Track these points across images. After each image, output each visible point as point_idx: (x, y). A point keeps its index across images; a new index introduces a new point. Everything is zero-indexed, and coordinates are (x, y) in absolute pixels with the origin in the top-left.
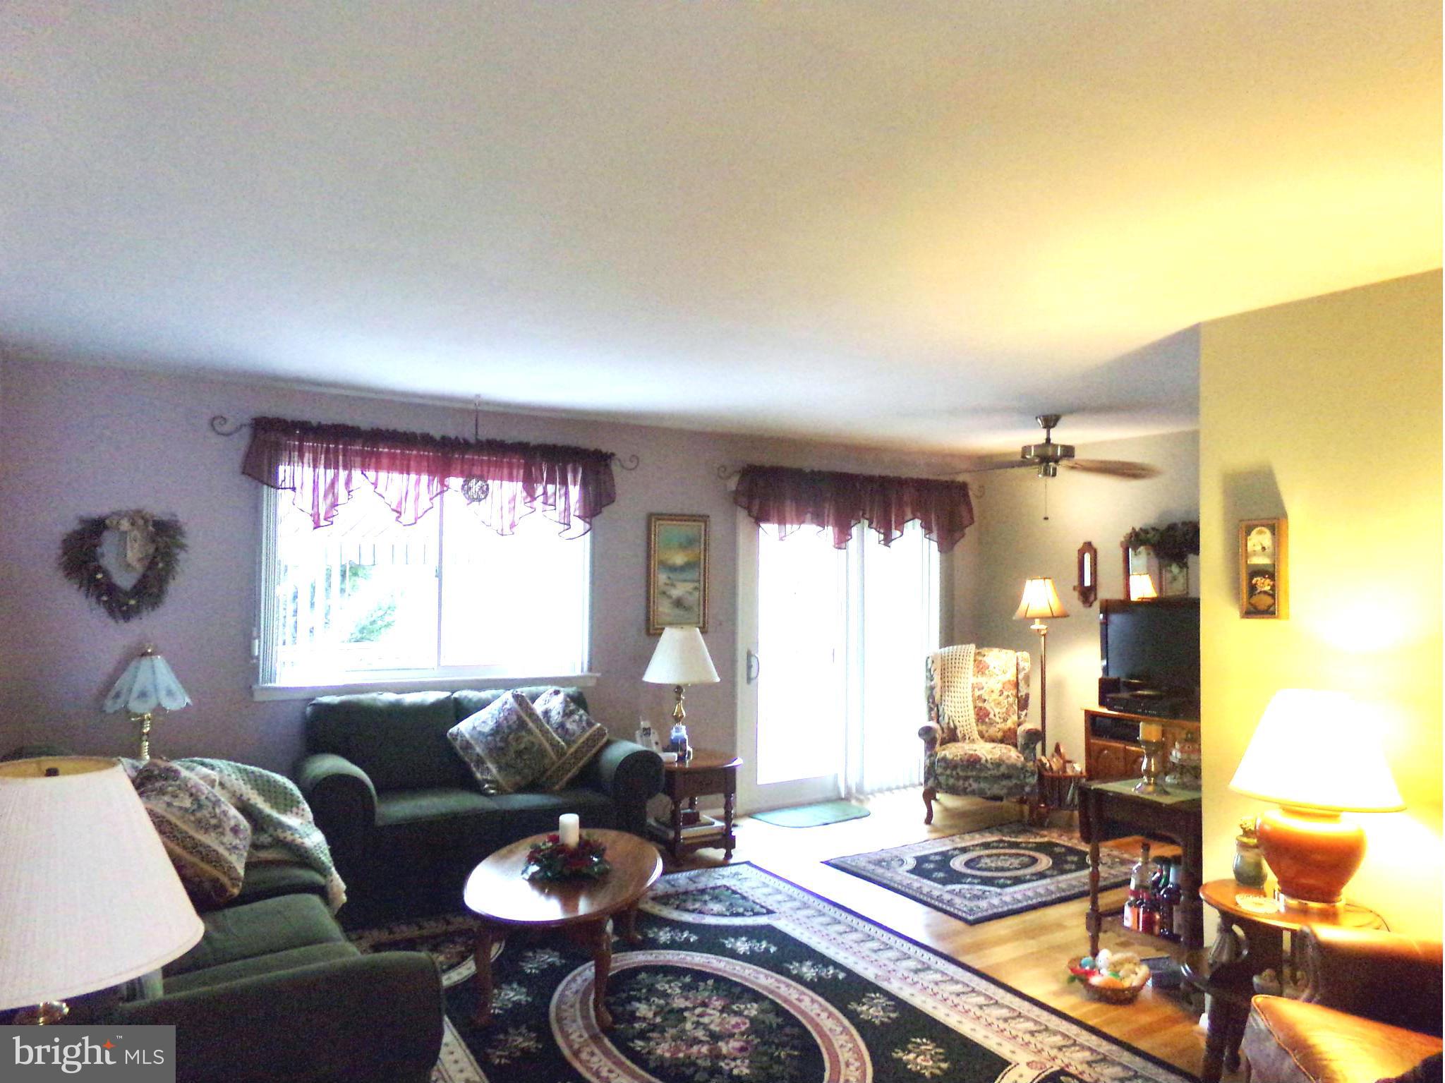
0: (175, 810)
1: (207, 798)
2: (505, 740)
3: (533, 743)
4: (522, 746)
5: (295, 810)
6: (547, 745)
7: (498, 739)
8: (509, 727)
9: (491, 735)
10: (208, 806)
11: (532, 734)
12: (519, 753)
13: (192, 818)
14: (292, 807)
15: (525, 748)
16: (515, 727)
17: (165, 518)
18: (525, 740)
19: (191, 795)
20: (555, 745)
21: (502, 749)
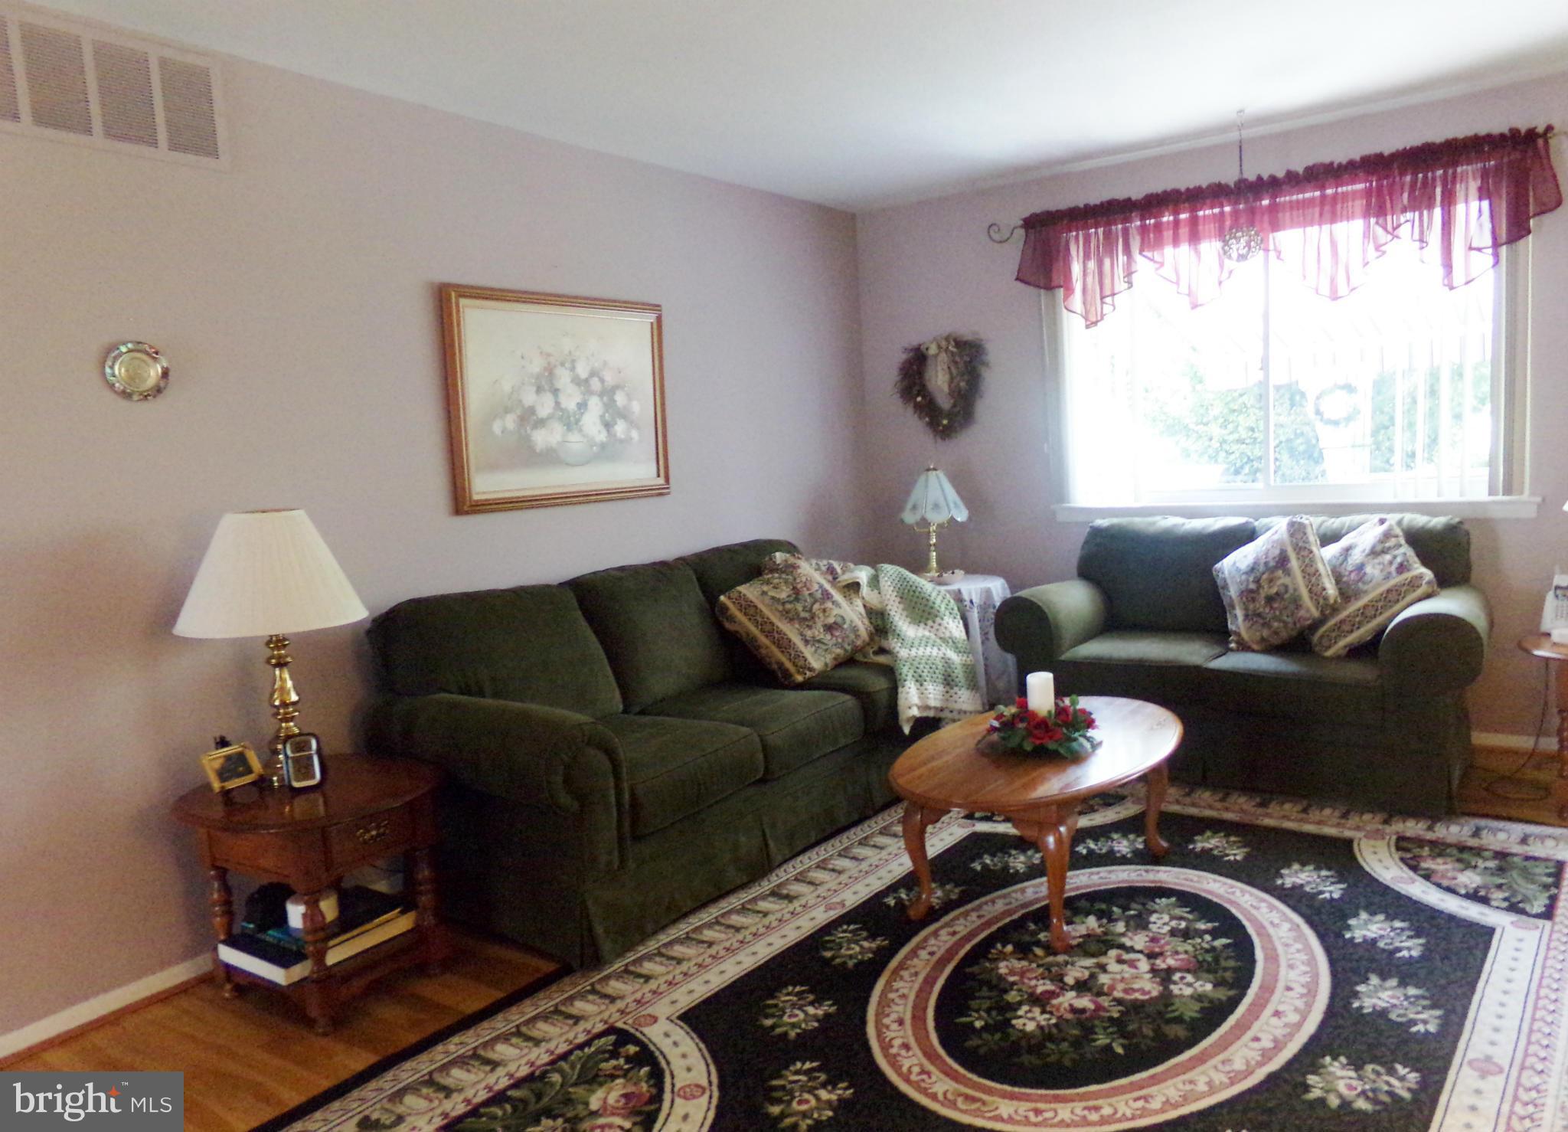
0: (767, 599)
1: (810, 594)
2: (1257, 581)
3: (1286, 587)
4: (1274, 590)
5: (930, 623)
6: (1304, 592)
7: (1251, 579)
8: (1266, 564)
9: (1246, 573)
10: (806, 601)
11: (1289, 575)
12: (1270, 600)
13: (780, 608)
14: (927, 619)
15: (1277, 594)
16: (1272, 564)
17: (969, 337)
18: (1279, 582)
19: (794, 588)
20: (1316, 592)
21: (1251, 591)
